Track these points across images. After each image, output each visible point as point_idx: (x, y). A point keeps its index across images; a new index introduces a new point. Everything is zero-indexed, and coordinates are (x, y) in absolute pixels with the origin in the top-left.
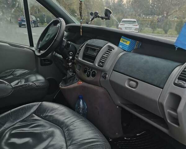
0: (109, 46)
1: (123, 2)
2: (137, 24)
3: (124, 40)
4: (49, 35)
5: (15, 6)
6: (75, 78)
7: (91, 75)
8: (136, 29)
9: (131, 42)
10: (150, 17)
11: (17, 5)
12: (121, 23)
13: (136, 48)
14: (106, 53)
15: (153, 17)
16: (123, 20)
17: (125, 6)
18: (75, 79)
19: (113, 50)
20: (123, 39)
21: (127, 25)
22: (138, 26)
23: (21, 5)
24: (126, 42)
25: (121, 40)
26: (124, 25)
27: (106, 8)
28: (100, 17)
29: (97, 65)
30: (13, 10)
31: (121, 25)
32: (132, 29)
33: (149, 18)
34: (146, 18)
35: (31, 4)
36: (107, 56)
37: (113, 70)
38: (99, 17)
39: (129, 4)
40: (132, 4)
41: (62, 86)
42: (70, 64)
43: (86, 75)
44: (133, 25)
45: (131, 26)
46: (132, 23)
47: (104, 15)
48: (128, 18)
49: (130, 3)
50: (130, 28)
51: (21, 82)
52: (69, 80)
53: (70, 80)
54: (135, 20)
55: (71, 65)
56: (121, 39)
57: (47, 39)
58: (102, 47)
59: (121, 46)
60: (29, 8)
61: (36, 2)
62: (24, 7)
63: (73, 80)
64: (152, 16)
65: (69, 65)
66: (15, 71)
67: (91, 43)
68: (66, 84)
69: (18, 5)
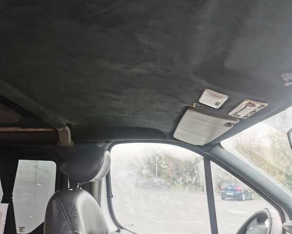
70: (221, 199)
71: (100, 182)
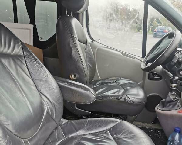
5: (135, 17)
6: (176, 103)
11: (137, 16)
18: (177, 105)
30: (132, 21)
41: (158, 109)
42: (174, 85)
51: (119, 91)
52: (168, 104)
53: (170, 105)
55: (175, 87)
60: (148, 20)
62: (143, 19)
63: (174, 105)
65: (171, 87)
66: (120, 80)
68: (164, 108)
70: (153, 37)
71: (83, 14)
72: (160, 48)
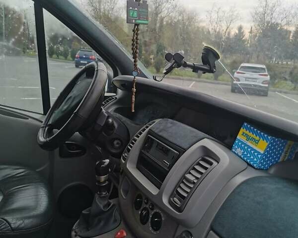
0: (205, 149)
1: (243, 37)
2: (266, 73)
3: (250, 134)
4: (71, 97)
7: (150, 220)
8: (264, 81)
9: (272, 146)
10: (289, 63)
11: (21, 30)
12: (238, 71)
13: (283, 161)
14: (194, 169)
15: (294, 63)
16: (242, 65)
17: (246, 43)
19: (215, 163)
20: (247, 132)
21: (248, 74)
22: (269, 76)
23: (30, 30)
24: (257, 142)
25: (241, 132)
26: (244, 73)
27: (205, 45)
28: (189, 66)
29: (165, 200)
30: (13, 40)
31: (238, 73)
32: (258, 81)
33: (287, 63)
34: (282, 64)
35: (51, 30)
36: (197, 178)
37: (212, 228)
38: (185, 65)
39: (254, 40)
40: (259, 40)
42: (103, 178)
43: (138, 218)
44: (260, 75)
45: (256, 75)
46: (258, 71)
47: (199, 63)
48: (252, 63)
49: (256, 39)
50: (254, 80)
52: (96, 220)
54: (264, 67)
56: (242, 130)
57: (65, 107)
58: (185, 150)
59: (239, 151)
60: (47, 39)
61: (64, 27)
62: (35, 36)
64: (293, 60)
67: (160, 131)
69: (24, 30)
70: (75, 66)
72: (72, 98)
